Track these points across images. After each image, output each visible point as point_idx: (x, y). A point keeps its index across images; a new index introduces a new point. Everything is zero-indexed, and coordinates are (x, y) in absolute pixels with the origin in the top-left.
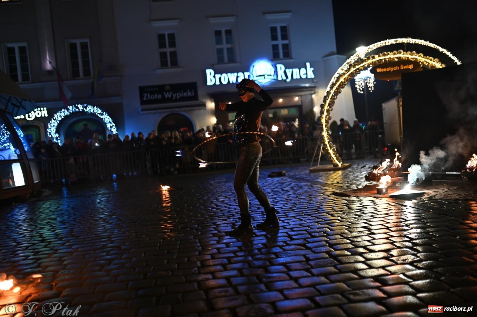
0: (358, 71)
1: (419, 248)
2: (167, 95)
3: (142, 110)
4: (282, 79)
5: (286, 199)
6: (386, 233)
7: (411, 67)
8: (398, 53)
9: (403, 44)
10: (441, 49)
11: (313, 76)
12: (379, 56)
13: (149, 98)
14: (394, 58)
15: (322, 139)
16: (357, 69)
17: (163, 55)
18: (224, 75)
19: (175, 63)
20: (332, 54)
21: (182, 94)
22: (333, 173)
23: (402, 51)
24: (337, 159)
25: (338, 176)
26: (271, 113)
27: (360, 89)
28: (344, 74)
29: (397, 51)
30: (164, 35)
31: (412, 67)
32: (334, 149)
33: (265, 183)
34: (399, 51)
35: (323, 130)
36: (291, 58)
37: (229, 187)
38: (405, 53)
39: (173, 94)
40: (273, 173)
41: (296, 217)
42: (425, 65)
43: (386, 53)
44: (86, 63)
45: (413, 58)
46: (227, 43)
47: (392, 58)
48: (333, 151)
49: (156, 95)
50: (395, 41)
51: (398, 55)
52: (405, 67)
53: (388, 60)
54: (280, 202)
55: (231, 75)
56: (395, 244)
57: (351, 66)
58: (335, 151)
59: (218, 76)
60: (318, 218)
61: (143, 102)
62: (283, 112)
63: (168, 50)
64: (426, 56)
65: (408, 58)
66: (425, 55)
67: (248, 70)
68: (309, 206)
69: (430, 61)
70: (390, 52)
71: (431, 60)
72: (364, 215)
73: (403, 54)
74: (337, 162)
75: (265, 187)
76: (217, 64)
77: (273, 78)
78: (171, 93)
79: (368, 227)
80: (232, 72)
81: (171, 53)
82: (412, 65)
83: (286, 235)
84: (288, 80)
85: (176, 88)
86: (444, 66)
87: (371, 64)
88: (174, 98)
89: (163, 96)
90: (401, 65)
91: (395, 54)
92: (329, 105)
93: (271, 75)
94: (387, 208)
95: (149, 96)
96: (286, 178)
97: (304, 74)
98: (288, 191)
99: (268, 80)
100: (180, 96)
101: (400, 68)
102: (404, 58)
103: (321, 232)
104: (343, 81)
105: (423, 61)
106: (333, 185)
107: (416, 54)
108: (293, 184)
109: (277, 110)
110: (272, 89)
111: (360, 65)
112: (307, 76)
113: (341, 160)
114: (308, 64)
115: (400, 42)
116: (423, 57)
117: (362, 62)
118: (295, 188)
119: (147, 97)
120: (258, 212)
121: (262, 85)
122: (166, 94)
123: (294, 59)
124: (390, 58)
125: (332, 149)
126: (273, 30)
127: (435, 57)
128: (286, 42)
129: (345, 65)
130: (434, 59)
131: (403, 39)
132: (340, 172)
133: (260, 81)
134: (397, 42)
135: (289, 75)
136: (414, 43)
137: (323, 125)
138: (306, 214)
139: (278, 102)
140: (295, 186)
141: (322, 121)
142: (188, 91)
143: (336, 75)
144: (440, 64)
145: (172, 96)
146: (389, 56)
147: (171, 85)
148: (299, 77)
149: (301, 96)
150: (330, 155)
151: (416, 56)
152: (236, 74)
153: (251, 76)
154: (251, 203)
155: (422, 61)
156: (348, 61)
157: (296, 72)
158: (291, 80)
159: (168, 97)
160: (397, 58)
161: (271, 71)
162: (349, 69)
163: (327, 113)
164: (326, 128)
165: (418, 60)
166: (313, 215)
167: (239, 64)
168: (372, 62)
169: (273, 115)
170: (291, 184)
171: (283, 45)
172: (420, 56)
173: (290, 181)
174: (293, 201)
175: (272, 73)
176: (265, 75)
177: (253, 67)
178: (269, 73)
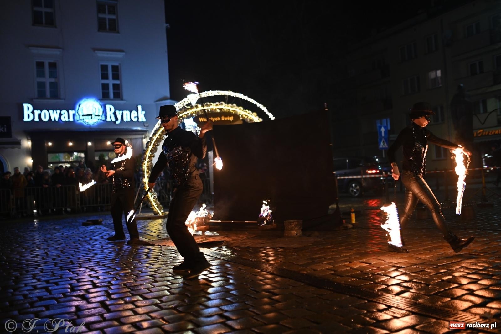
0: (181, 118)
4: (112, 121)
5: (89, 249)
7: (231, 119)
8: (220, 105)
9: (224, 96)
10: (258, 105)
11: (144, 120)
12: (203, 106)
14: (216, 109)
15: (143, 186)
18: (45, 111)
22: (152, 222)
23: (223, 103)
24: (158, 207)
25: (155, 224)
26: (97, 156)
29: (219, 102)
31: (233, 119)
32: (154, 197)
33: (74, 232)
34: (221, 103)
35: (144, 177)
36: (122, 100)
38: (226, 105)
40: (88, 221)
41: (89, 268)
42: (244, 118)
43: (208, 103)
45: (234, 111)
46: (50, 77)
48: (154, 199)
50: (217, 93)
51: (220, 107)
52: (226, 119)
53: (211, 111)
54: (81, 252)
55: (53, 112)
58: (156, 199)
59: (37, 112)
62: (111, 155)
64: (246, 109)
65: (229, 110)
67: (73, 109)
68: (109, 255)
69: (248, 115)
70: (213, 103)
71: (250, 114)
72: (157, 264)
73: (225, 106)
74: (157, 210)
75: (73, 236)
76: (37, 99)
79: (155, 275)
80: (54, 109)
82: (232, 117)
83: (69, 286)
84: (117, 122)
86: (261, 120)
87: (194, 113)
90: (222, 116)
91: (217, 105)
92: (151, 151)
93: (98, 116)
96: (101, 226)
97: (135, 117)
98: (96, 240)
99: (96, 120)
101: (221, 119)
102: (225, 110)
103: (105, 282)
105: (243, 114)
106: (145, 234)
107: (236, 107)
108: (105, 233)
109: (104, 153)
110: (100, 130)
111: (183, 113)
112: (138, 119)
113: (163, 208)
114: (140, 107)
115: (223, 94)
116: (243, 111)
117: (186, 111)
118: (105, 237)
120: (51, 264)
121: (89, 125)
123: (125, 100)
124: (213, 109)
125: (153, 196)
126: (104, 68)
128: (117, 82)
130: (252, 113)
131: (225, 91)
132: (160, 221)
134: (220, 94)
135: (119, 117)
136: (234, 96)
137: (144, 172)
138: (101, 264)
139: (106, 144)
140: (105, 236)
141: (143, 167)
144: (258, 118)
146: (211, 107)
148: (129, 120)
149: (131, 139)
150: (151, 202)
151: (236, 108)
152: (59, 111)
153: (77, 114)
154: (49, 254)
155: (241, 114)
157: (127, 114)
158: (121, 122)
160: (219, 109)
161: (100, 111)
163: (148, 160)
164: (147, 175)
165: (237, 113)
166: (107, 265)
167: (63, 101)
168: (196, 111)
169: (99, 158)
170: (103, 233)
171: (114, 85)
172: (240, 109)
173: (104, 230)
174: (95, 252)
175: (101, 114)
176: (93, 115)
177: (79, 106)
178: (96, 114)
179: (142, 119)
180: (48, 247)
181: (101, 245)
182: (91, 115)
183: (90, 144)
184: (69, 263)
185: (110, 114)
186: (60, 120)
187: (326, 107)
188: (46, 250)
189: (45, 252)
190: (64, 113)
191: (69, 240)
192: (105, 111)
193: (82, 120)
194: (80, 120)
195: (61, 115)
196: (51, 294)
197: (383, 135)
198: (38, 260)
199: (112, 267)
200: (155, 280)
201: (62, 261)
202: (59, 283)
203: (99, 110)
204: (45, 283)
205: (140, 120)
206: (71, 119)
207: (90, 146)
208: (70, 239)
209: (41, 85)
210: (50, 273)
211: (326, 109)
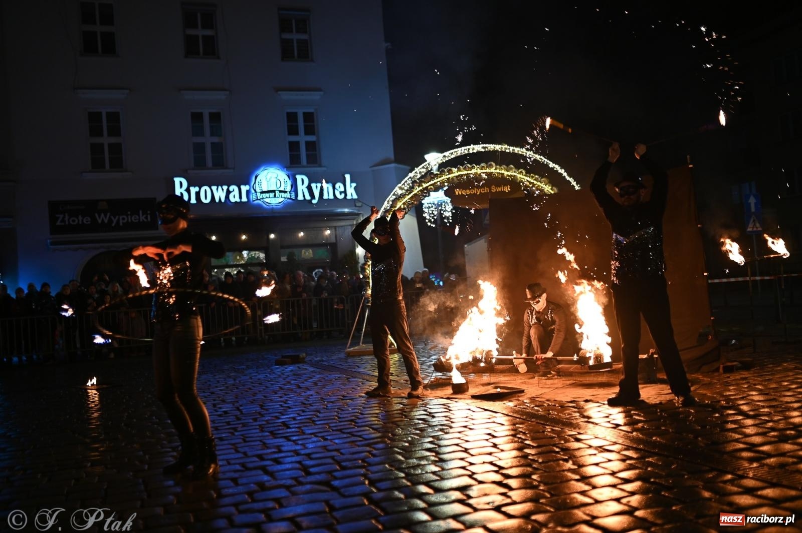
0: (425, 191)
1: (513, 483)
2: (102, 218)
3: (52, 244)
4: (305, 199)
5: (303, 404)
6: (462, 459)
7: (507, 189)
8: (487, 167)
9: (495, 152)
10: (551, 165)
11: (355, 197)
12: (459, 170)
13: (67, 223)
14: (482, 174)
16: (424, 189)
17: (97, 149)
18: (205, 188)
19: (117, 164)
20: (386, 162)
21: (129, 217)
23: (494, 164)
26: (284, 255)
27: (430, 221)
28: (403, 196)
29: (486, 163)
30: (100, 114)
31: (509, 190)
33: (268, 375)
34: (489, 163)
36: (320, 166)
37: (206, 383)
38: (498, 167)
39: (112, 218)
40: (283, 357)
41: (317, 435)
42: (528, 187)
43: (469, 165)
45: (511, 176)
46: (212, 134)
47: (478, 173)
49: (80, 218)
50: (483, 148)
51: (488, 170)
52: (499, 189)
53: (473, 177)
54: (292, 408)
55: (217, 189)
56: (475, 476)
57: (414, 182)
59: (194, 190)
60: (354, 436)
61: (55, 230)
62: (305, 253)
63: (106, 140)
64: (530, 174)
65: (503, 174)
66: (528, 172)
67: (247, 182)
68: (341, 414)
69: (535, 182)
70: (476, 165)
71: (536, 180)
72: (430, 430)
73: (495, 169)
75: (269, 381)
76: (193, 169)
77: (289, 197)
78: (108, 215)
79: (434, 449)
80: (219, 184)
81: (110, 145)
82: (509, 187)
83: (298, 466)
84: (314, 202)
85: (119, 206)
86: (556, 190)
87: (446, 182)
88: (113, 225)
89: (94, 220)
90: (492, 185)
91: (482, 168)
93: (285, 192)
94: (467, 417)
95: (67, 218)
96: (305, 366)
97: (341, 193)
98: (307, 389)
99: (281, 200)
100: (126, 220)
101: (490, 189)
102: (497, 175)
103: (356, 460)
104: (402, 207)
105: (526, 181)
107: (514, 170)
108: (318, 376)
109: (295, 251)
110: (287, 214)
111: (428, 182)
112: (346, 195)
114: (348, 177)
115: (491, 150)
116: (526, 176)
117: (433, 179)
118: (320, 384)
119: (63, 221)
120: (254, 427)
121: (271, 207)
122: (100, 217)
123: (324, 167)
124: (476, 174)
126: (292, 117)
127: (542, 176)
128: (312, 138)
129: (406, 181)
130: (541, 179)
131: (496, 145)
133: (267, 200)
134: (487, 150)
135: (317, 193)
136: (511, 152)
138: (334, 429)
139: (298, 236)
140: (319, 381)
142: (141, 212)
143: (391, 197)
144: (550, 187)
145: (110, 221)
146: (474, 171)
147: (110, 202)
149: (335, 227)
151: (514, 172)
152: (225, 188)
155: (523, 181)
156: (411, 175)
157: (328, 188)
158: (319, 201)
159: (103, 220)
160: (487, 174)
161: (287, 185)
162: (412, 188)
165: (517, 178)
166: (346, 431)
167: (232, 171)
168: (448, 179)
169: (287, 259)
170: (314, 376)
171: (308, 144)
172: (522, 172)
173: (312, 372)
174: (315, 407)
175: (288, 189)
176: (276, 192)
177: (256, 177)
178: (282, 189)
179: (352, 195)
180: (237, 400)
181: (321, 396)
182: (274, 191)
183: (272, 236)
184: (280, 426)
185: (302, 188)
186: (228, 201)
187: (689, 161)
188: (237, 405)
189: (235, 407)
190: (234, 191)
191: (264, 388)
192: (294, 186)
193: (260, 199)
194: (258, 199)
195: (228, 192)
196: (274, 478)
197: (753, 209)
198: (230, 420)
199: (355, 434)
200: (440, 458)
201: (269, 423)
202: (281, 460)
203: (286, 183)
204: (257, 459)
205: (349, 197)
206: (244, 199)
207: (273, 240)
208: (267, 387)
209: (199, 149)
210: (258, 443)
211: (691, 166)
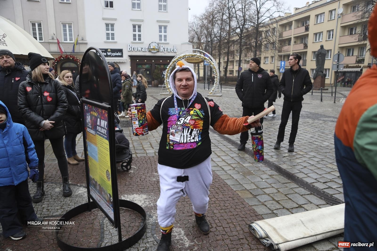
2: (109, 54)
4: (162, 51)
17: (108, 34)
19: (113, 38)
21: (116, 54)
30: (109, 24)
44: (71, 35)
46: (138, 32)
59: (133, 47)
62: (162, 66)
63: (110, 32)
78: (111, 53)
81: (112, 34)
84: (165, 52)
85: (113, 51)
88: (112, 55)
89: (107, 54)
93: (157, 49)
97: (172, 50)
110: (158, 55)
114: (175, 46)
126: (160, 27)
128: (166, 34)
135: (166, 50)
139: (160, 62)
142: (119, 52)
145: (111, 55)
147: (111, 49)
148: (170, 51)
149: (170, 60)
153: (148, 48)
157: (169, 49)
171: (164, 35)
177: (149, 45)
178: (156, 48)
185: (162, 48)
186: (142, 51)
190: (143, 48)
194: (149, 51)
205: (174, 51)
206: (146, 51)
207: (153, 62)
